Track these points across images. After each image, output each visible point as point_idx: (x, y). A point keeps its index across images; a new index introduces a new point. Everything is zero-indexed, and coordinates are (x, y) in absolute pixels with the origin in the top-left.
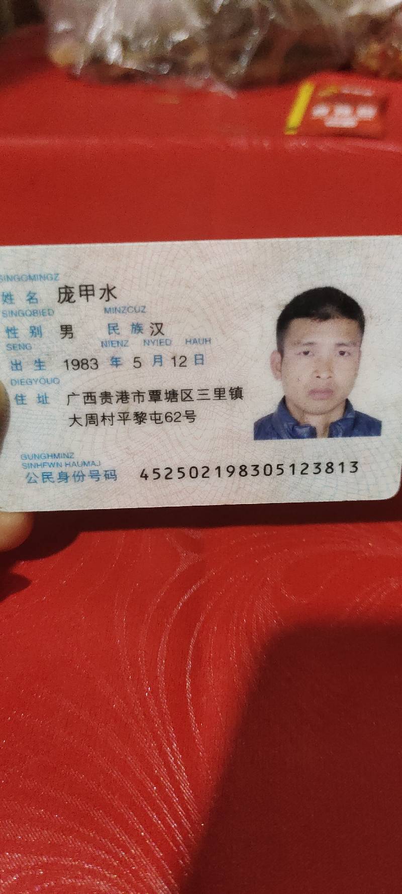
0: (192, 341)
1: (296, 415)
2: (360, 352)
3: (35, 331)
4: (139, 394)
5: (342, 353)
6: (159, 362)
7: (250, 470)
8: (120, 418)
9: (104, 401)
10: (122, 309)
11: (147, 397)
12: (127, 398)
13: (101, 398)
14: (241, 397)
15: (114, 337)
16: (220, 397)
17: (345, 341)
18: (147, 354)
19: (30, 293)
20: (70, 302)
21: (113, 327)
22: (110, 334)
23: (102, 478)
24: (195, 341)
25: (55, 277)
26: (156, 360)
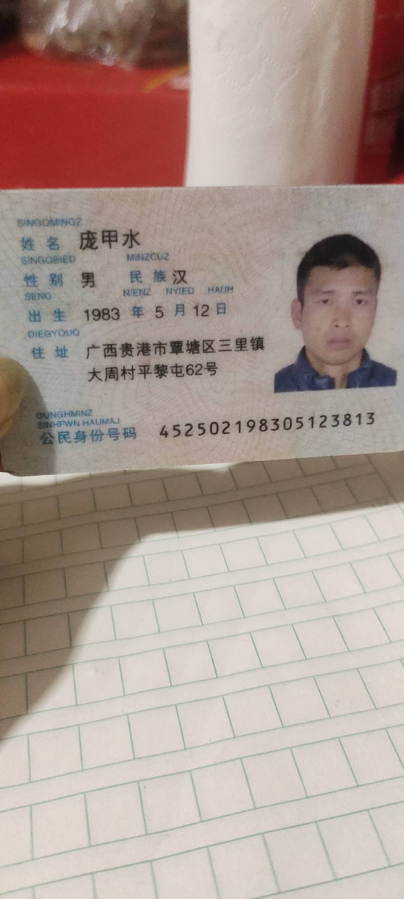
0: (215, 290)
1: (316, 366)
2: (376, 301)
3: (56, 280)
4: (160, 346)
5: (359, 302)
6: (181, 311)
7: (271, 425)
8: (140, 372)
9: (125, 353)
10: (145, 256)
11: (169, 348)
12: (148, 350)
13: (121, 351)
14: (262, 347)
15: (136, 286)
16: (241, 347)
17: (363, 289)
18: (169, 303)
19: (51, 238)
20: (92, 248)
21: (136, 275)
22: (132, 282)
23: (121, 437)
24: (217, 290)
25: (77, 222)
26: (178, 310)
